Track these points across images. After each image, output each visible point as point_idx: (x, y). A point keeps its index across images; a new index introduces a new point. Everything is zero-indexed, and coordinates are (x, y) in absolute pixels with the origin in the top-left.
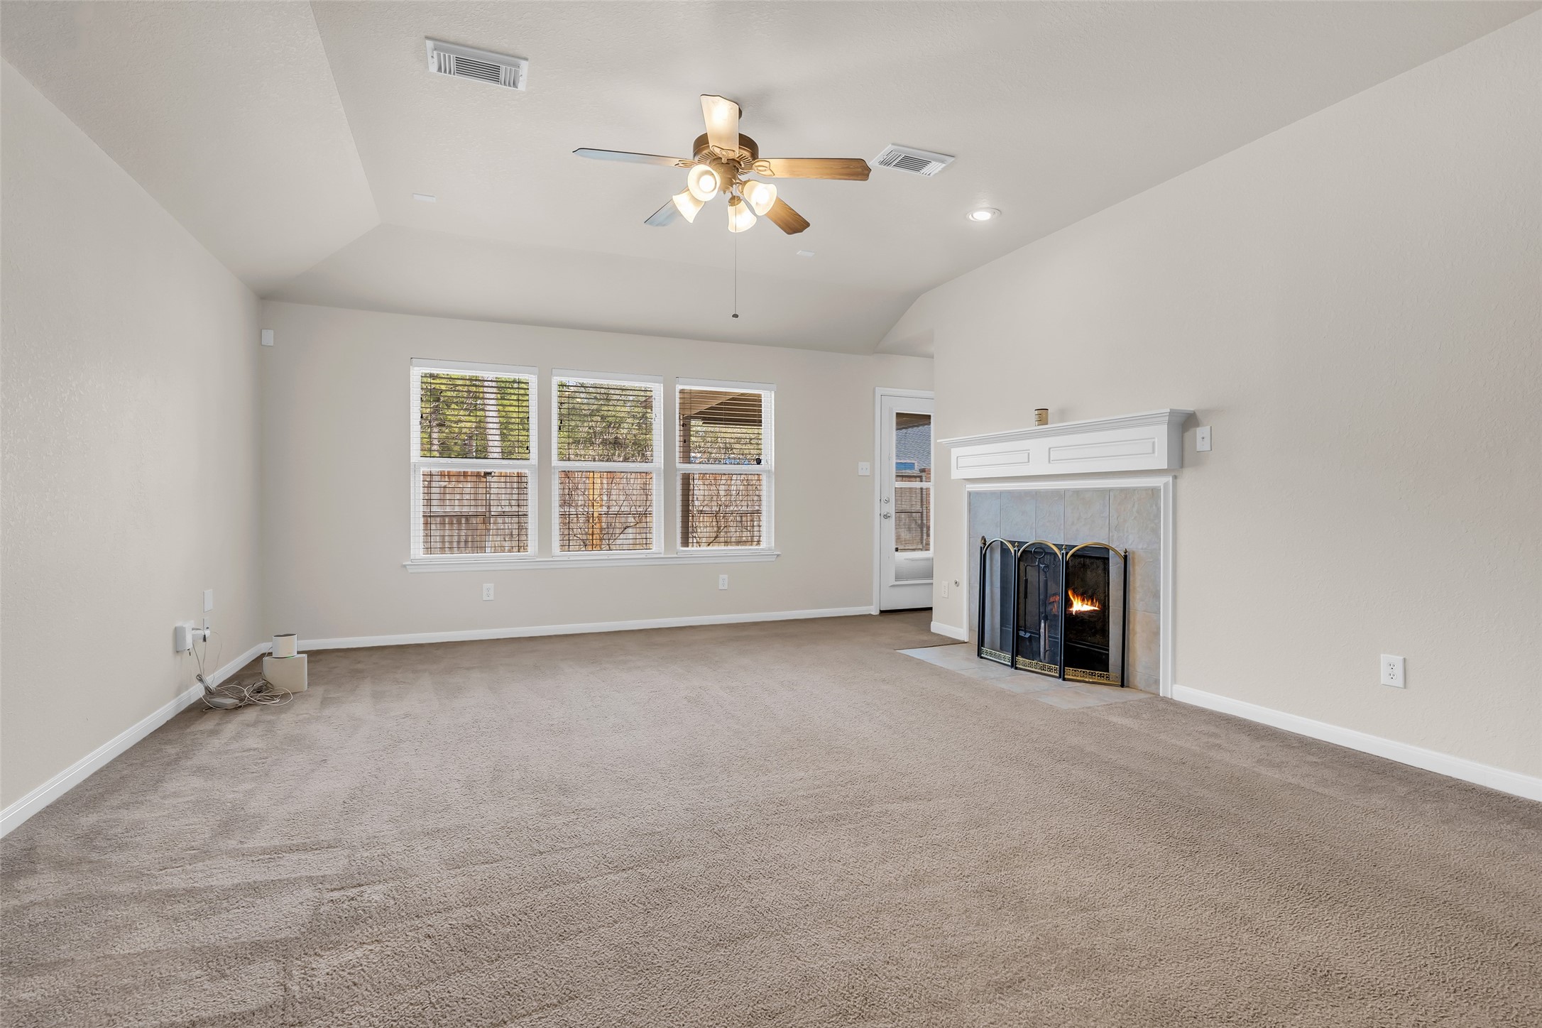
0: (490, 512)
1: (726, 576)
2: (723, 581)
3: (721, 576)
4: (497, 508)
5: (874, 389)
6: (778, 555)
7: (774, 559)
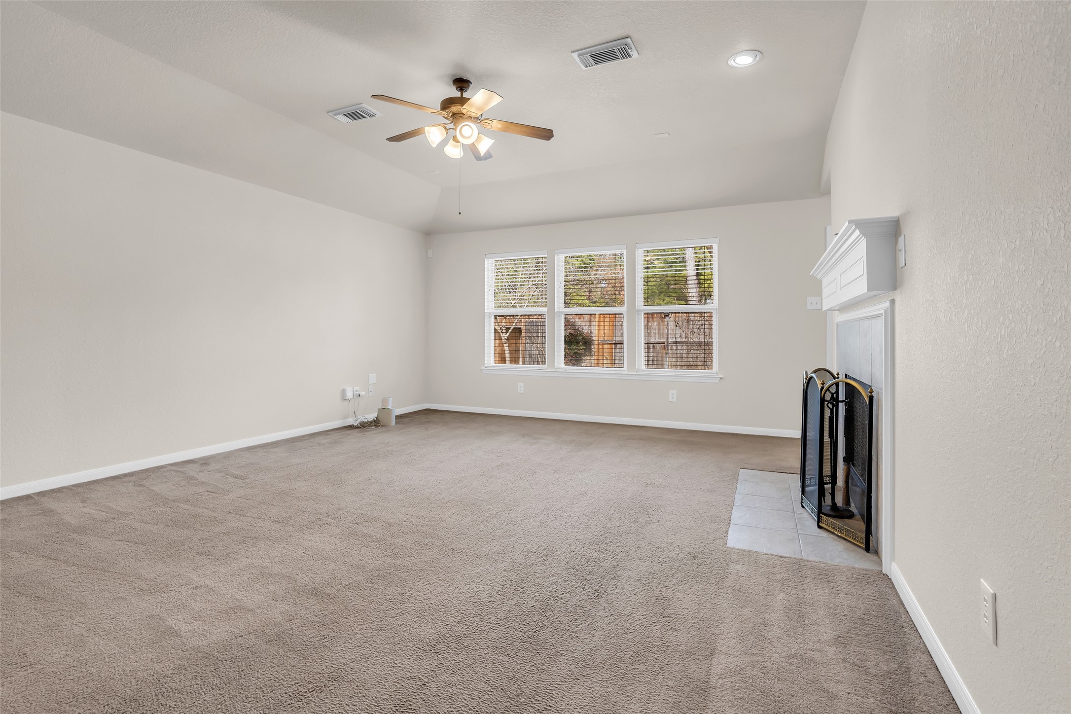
0: (667, 341)
1: (675, 392)
2: (673, 395)
3: (670, 391)
4: (673, 339)
5: (826, 229)
6: (721, 378)
7: (718, 381)
